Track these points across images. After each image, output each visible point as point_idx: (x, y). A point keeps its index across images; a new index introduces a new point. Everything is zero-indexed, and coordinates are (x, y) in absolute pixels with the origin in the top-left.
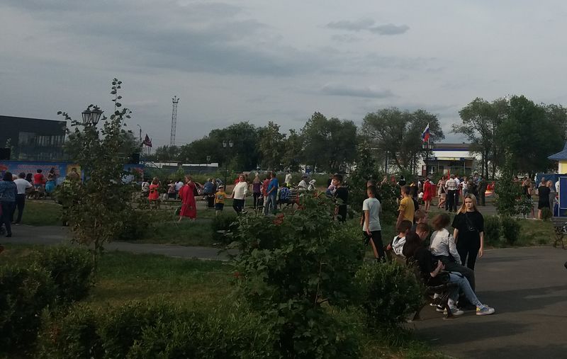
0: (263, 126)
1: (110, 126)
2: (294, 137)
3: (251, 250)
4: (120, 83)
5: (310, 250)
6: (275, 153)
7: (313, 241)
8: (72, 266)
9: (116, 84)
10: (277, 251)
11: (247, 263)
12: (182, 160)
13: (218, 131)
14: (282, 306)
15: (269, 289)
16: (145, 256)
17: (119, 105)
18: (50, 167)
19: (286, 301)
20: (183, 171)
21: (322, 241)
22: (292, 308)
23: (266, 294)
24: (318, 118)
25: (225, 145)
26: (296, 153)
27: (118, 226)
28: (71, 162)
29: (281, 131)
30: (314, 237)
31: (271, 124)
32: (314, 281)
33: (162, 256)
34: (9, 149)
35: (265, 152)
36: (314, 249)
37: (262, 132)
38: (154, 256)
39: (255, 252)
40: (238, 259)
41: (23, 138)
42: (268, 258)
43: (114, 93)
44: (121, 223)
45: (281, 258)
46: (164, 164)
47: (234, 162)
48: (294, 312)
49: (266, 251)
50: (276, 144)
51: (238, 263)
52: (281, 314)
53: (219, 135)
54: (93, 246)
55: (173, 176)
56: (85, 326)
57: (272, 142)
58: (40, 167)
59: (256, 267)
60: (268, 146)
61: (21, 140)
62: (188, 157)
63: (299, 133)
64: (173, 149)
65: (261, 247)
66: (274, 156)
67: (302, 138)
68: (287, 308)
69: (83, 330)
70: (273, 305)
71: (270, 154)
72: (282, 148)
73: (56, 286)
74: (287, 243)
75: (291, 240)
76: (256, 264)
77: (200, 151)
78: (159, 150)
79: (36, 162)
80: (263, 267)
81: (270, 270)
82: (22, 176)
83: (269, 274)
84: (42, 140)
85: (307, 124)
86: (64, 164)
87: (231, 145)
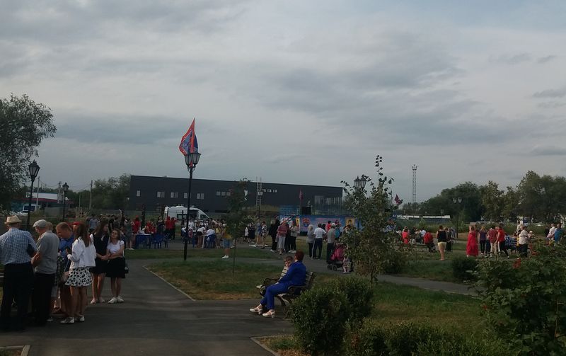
0: (484, 185)
1: (376, 190)
2: (511, 193)
3: (495, 288)
4: (381, 158)
5: (546, 291)
6: (496, 207)
7: (549, 283)
8: (359, 291)
9: (379, 160)
10: (517, 290)
11: (492, 299)
12: (422, 213)
13: (447, 190)
14: (526, 337)
15: (512, 321)
16: (404, 286)
17: (382, 174)
18: (335, 219)
19: (528, 333)
20: (424, 222)
21: (557, 284)
22: (535, 340)
23: (510, 326)
24: (532, 176)
25: (455, 201)
26: (513, 206)
27: (386, 262)
28: (348, 216)
29: (499, 189)
30: (549, 280)
31: (490, 183)
32: (552, 318)
33: (417, 288)
34: (310, 208)
35: (488, 206)
36: (550, 291)
37: (483, 190)
38: (411, 287)
39: (499, 290)
40: (484, 294)
41: (317, 199)
42: (511, 296)
43: (377, 166)
44: (388, 261)
45: (522, 296)
46: (409, 217)
47: (462, 214)
48: (536, 343)
49: (508, 290)
50: (496, 199)
51: (485, 297)
52: (525, 343)
53: (449, 193)
54: (369, 277)
55: (417, 225)
56: (376, 337)
57: (492, 198)
58: (329, 219)
59: (500, 303)
60: (490, 202)
61: (316, 201)
62: (426, 210)
63: (515, 189)
64: (415, 204)
65: (503, 286)
66: (495, 209)
67: (518, 194)
68: (530, 339)
69: (375, 340)
70: (517, 335)
71: (492, 208)
72: (502, 202)
73: (351, 306)
74: (525, 284)
75: (528, 282)
76: (499, 300)
77: (434, 206)
78: (405, 206)
79: (326, 216)
80: (506, 303)
81: (513, 306)
82: (320, 226)
83: (512, 309)
84: (328, 201)
85: (522, 181)
86: (344, 217)
87: (460, 201)
